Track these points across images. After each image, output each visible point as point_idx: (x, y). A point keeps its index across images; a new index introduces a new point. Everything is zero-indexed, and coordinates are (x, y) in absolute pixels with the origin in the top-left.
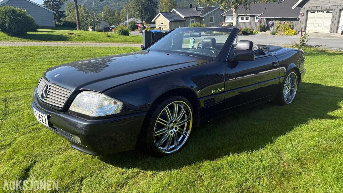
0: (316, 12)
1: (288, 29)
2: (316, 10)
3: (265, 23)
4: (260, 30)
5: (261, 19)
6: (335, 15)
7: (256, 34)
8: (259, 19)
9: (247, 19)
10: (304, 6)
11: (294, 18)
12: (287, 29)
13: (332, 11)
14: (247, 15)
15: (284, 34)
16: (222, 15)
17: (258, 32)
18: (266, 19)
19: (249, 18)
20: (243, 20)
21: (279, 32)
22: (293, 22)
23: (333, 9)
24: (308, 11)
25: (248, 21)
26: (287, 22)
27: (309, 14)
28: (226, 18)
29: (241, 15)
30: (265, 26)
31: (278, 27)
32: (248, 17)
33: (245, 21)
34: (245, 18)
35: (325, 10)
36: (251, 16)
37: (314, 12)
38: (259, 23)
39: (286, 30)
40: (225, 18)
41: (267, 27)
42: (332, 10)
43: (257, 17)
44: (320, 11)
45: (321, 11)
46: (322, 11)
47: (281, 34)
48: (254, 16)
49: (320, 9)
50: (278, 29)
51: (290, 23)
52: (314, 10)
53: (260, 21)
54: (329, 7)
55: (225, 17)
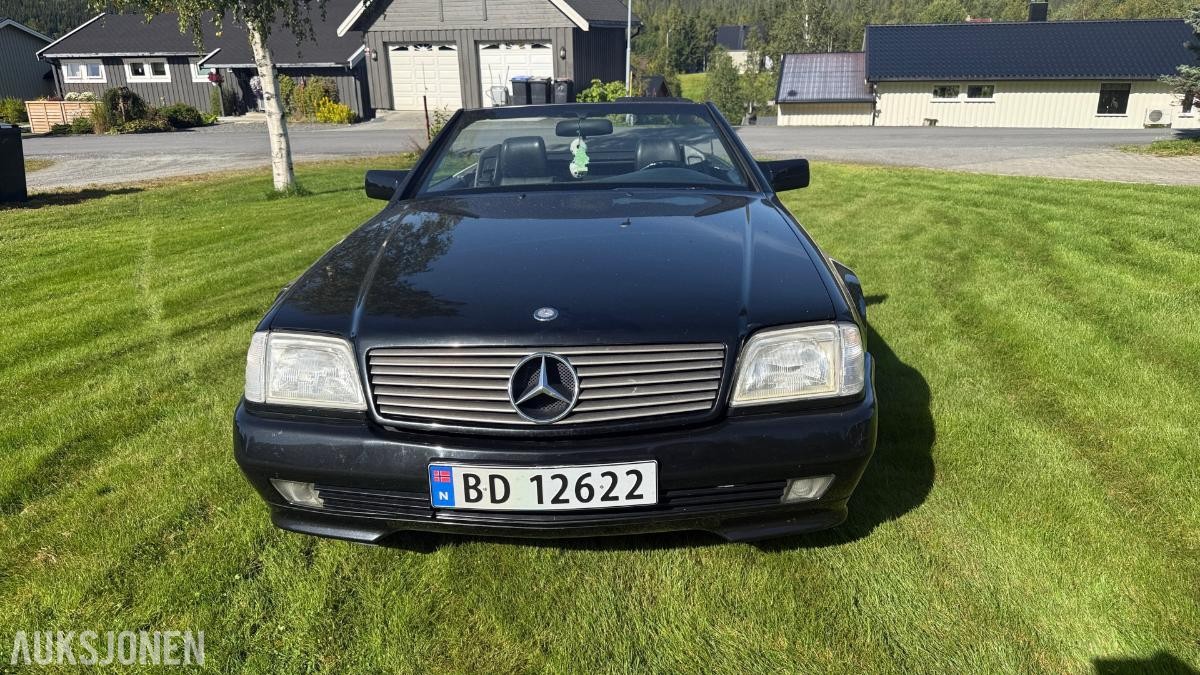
0: (411, 48)
1: (324, 104)
2: (411, 43)
3: (234, 83)
4: (225, 110)
5: (217, 69)
6: (466, 58)
7: (212, 124)
8: (208, 71)
9: (158, 70)
10: (371, 29)
11: (333, 65)
12: (321, 102)
13: (454, 47)
14: (156, 54)
15: (314, 119)
16: (41, 54)
17: (220, 119)
18: (234, 69)
19: (167, 67)
20: (143, 74)
21: (293, 112)
22: (334, 78)
23: (457, 39)
24: (386, 45)
25: (167, 78)
26: (313, 78)
27: (392, 54)
28: (64, 68)
29: (128, 54)
30: (234, 94)
31: (288, 96)
32: (163, 64)
33: (149, 77)
34: (147, 68)
35: (436, 43)
36: (172, 60)
37: (406, 49)
38: (214, 84)
39: (319, 105)
40: (58, 67)
41: (243, 96)
42: (454, 42)
43: (202, 65)
44: (421, 45)
45: (425, 46)
46: (428, 45)
47: (304, 118)
48: (184, 60)
49: (421, 39)
50: (288, 103)
51: (324, 81)
52: (404, 42)
53: (217, 77)
54: (442, 34)
55: (57, 62)
